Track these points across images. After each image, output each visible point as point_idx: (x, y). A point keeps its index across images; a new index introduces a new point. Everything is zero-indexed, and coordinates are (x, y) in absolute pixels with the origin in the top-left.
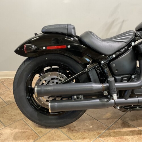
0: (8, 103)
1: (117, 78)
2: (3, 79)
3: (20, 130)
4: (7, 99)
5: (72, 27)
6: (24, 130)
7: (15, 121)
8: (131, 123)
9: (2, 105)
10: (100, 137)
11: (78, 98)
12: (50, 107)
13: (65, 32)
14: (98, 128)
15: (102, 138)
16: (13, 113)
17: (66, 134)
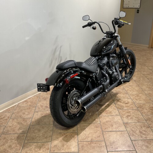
0: (25, 133)
8: (101, 104)
9: (23, 136)
11: (92, 99)
14: (94, 113)
15: (100, 115)
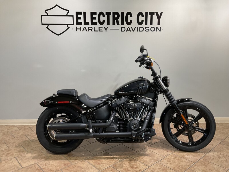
0: (32, 141)
1: (97, 121)
2: (32, 125)
3: (37, 155)
4: (32, 138)
5: (74, 91)
6: (40, 155)
7: (35, 150)
8: (110, 153)
9: (28, 142)
10: (86, 159)
11: (72, 132)
12: (55, 136)
13: (70, 94)
14: (87, 155)
16: (35, 146)
17: (66, 158)
